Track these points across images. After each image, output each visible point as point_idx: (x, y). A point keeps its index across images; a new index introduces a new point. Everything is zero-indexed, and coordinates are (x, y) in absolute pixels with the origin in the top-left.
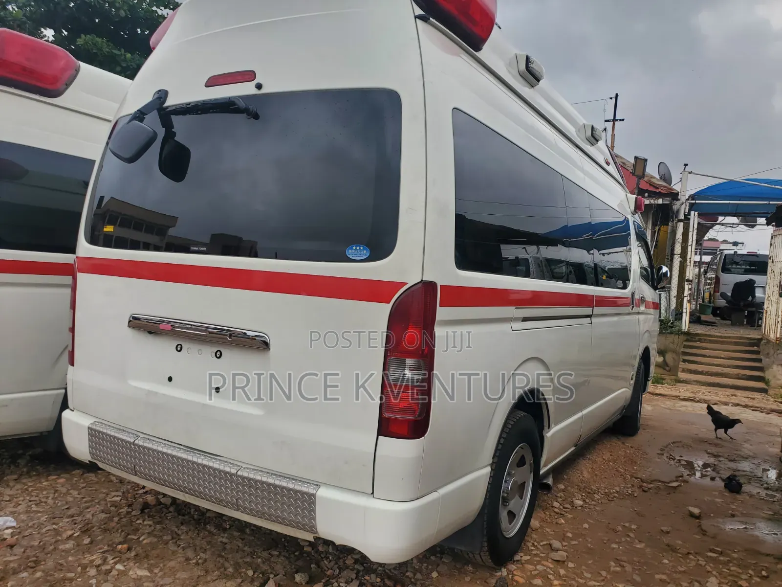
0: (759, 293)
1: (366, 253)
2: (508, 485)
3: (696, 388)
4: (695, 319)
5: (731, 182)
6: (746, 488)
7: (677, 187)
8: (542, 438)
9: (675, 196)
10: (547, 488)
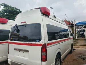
0: (84, 34)
1: (38, 41)
2: (57, 63)
3: (79, 46)
4: (78, 38)
5: (79, 22)
6: (85, 59)
7: (74, 23)
8: (61, 57)
9: (74, 24)
10: (62, 62)
